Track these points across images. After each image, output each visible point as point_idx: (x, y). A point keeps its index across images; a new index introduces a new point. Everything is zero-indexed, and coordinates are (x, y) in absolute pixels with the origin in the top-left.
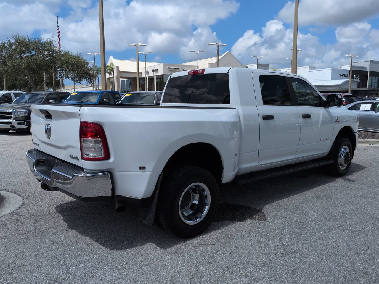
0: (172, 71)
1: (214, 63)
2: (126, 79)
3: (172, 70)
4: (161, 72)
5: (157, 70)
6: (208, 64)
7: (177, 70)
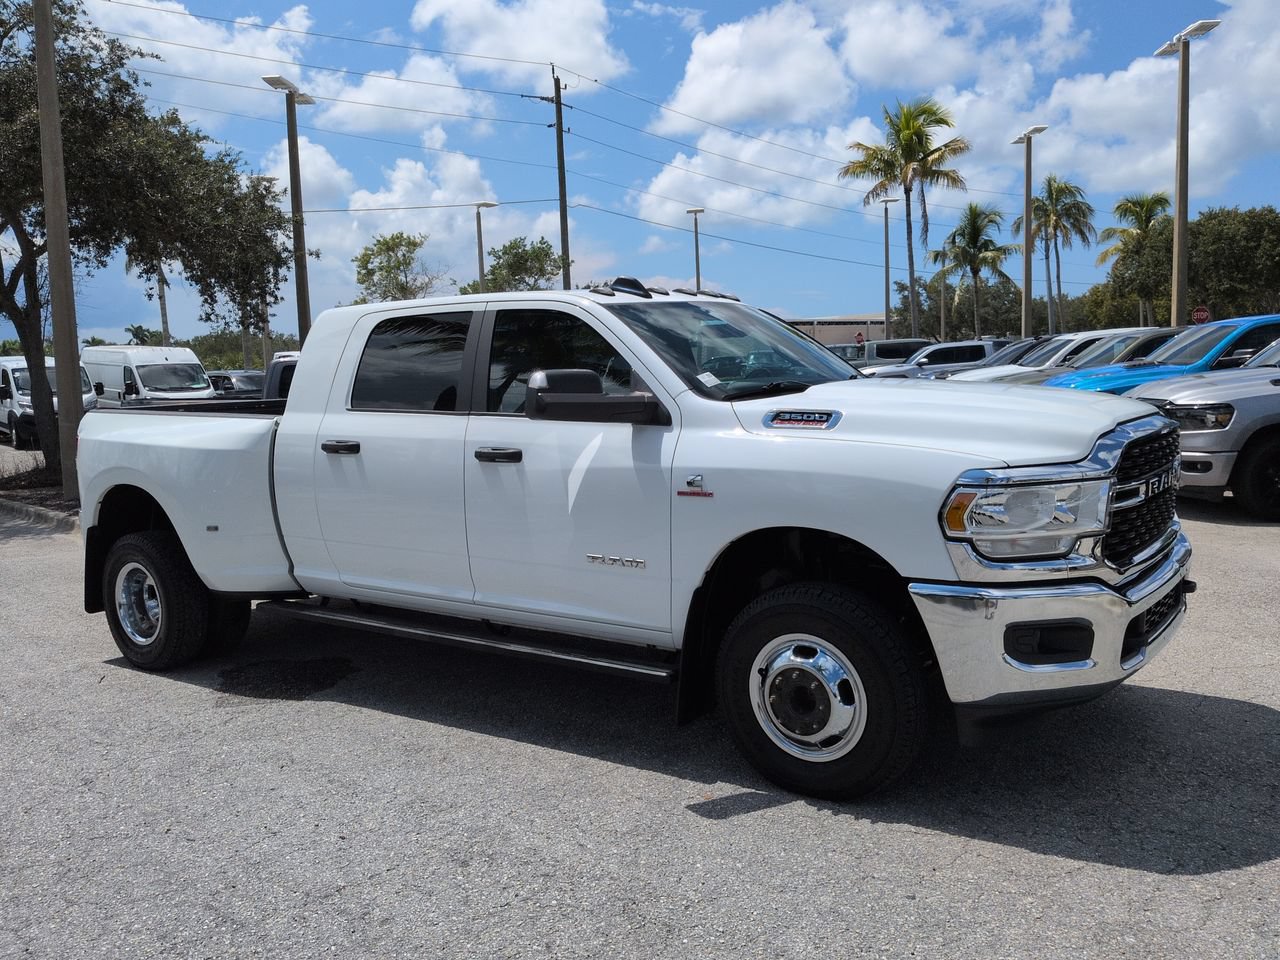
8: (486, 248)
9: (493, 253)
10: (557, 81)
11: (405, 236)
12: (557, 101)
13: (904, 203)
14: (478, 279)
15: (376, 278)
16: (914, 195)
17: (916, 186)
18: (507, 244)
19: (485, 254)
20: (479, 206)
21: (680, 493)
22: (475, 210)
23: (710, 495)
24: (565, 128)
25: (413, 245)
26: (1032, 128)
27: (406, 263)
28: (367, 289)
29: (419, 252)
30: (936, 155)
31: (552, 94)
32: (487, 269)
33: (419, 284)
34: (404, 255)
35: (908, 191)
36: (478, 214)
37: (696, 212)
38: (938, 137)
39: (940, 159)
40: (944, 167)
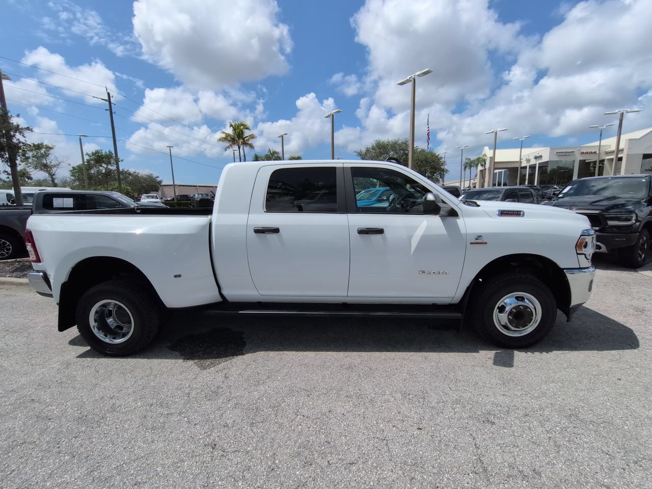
0: (562, 156)
1: (638, 138)
2: (503, 170)
3: (563, 154)
4: (545, 159)
5: (541, 157)
6: (626, 140)
7: (571, 154)
8: (84, 153)
9: (87, 154)
10: (109, 94)
11: (44, 144)
12: (109, 101)
13: (238, 151)
14: (82, 163)
15: (30, 160)
16: (241, 149)
17: (241, 147)
18: (94, 152)
19: (84, 155)
20: (80, 136)
21: (471, 243)
22: (79, 137)
23: (486, 243)
24: (113, 112)
25: (49, 148)
26: (283, 133)
27: (46, 155)
28: (25, 164)
29: (51, 151)
30: (247, 138)
31: (107, 98)
32: (85, 160)
33: (52, 164)
34: (45, 152)
35: (239, 148)
36: (80, 139)
37: (170, 147)
38: (247, 133)
39: (248, 140)
40: (250, 142)
